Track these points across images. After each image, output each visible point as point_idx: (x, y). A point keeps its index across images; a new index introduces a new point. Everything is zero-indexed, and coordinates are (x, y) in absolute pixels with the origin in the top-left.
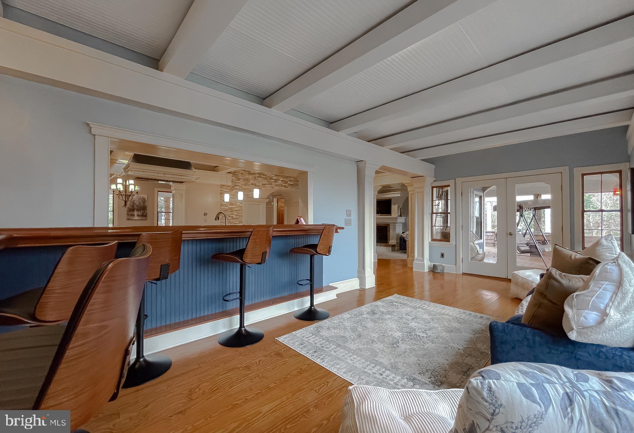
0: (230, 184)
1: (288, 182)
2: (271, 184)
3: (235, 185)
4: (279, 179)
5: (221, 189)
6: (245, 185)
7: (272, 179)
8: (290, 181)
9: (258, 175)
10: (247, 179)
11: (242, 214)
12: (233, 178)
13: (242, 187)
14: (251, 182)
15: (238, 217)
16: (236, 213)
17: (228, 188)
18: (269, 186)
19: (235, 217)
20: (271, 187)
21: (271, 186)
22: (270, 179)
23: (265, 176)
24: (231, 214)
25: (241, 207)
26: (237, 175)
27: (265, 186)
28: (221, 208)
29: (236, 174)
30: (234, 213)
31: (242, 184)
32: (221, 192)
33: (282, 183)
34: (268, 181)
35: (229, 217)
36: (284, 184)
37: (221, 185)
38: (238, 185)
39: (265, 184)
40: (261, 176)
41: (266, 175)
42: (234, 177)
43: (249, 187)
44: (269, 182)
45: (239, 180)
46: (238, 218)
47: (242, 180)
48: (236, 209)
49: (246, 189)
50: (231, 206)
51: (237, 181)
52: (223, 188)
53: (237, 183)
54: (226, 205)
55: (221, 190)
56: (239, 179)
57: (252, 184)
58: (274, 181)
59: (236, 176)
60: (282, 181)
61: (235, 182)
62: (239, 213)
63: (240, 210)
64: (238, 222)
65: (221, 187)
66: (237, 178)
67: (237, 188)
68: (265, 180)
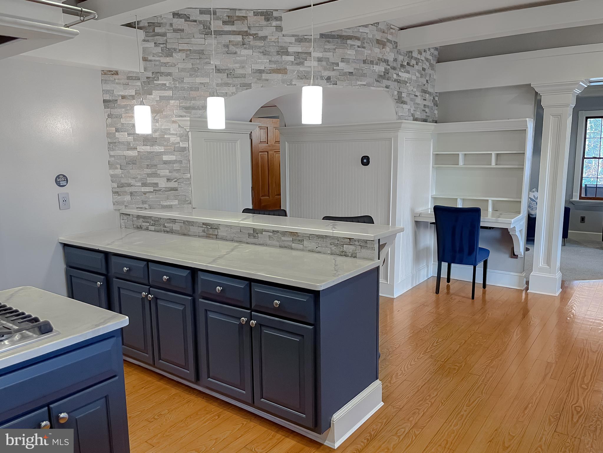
0: (138, 67)
1: (338, 65)
2: (282, 71)
3: (157, 74)
4: (310, 53)
5: (108, 87)
6: (194, 71)
7: (287, 53)
8: (343, 60)
9: (239, 38)
10: (202, 52)
11: (189, 175)
12: (147, 44)
13: (181, 80)
14: (215, 62)
15: (175, 185)
16: (166, 172)
17: (131, 82)
18: (279, 76)
19: (163, 184)
20: (283, 81)
21: (286, 77)
22: (278, 53)
23: (261, 43)
24: (149, 175)
25: (184, 149)
27: (264, 76)
28: (112, 153)
29: (157, 30)
30: (158, 172)
31: (183, 70)
32: (107, 97)
33: (320, 68)
34: (273, 60)
35: (144, 185)
36: (325, 69)
38: (169, 74)
39: (261, 72)
40: (247, 39)
41: (264, 38)
42: (152, 45)
43: (206, 80)
44: (276, 62)
45: (171, 56)
46: (175, 189)
47: (183, 55)
48: (165, 158)
49: (197, 89)
50: (148, 148)
51: (164, 60)
52: (113, 82)
53: (165, 64)
54: (129, 143)
55: (105, 92)
56: (169, 53)
57: (218, 70)
58: (291, 58)
59: (160, 39)
60: (320, 60)
61: (157, 63)
62: (178, 171)
63: (180, 162)
64: (176, 202)
65: (106, 80)
66: (162, 46)
67: (165, 82)
68: (261, 56)
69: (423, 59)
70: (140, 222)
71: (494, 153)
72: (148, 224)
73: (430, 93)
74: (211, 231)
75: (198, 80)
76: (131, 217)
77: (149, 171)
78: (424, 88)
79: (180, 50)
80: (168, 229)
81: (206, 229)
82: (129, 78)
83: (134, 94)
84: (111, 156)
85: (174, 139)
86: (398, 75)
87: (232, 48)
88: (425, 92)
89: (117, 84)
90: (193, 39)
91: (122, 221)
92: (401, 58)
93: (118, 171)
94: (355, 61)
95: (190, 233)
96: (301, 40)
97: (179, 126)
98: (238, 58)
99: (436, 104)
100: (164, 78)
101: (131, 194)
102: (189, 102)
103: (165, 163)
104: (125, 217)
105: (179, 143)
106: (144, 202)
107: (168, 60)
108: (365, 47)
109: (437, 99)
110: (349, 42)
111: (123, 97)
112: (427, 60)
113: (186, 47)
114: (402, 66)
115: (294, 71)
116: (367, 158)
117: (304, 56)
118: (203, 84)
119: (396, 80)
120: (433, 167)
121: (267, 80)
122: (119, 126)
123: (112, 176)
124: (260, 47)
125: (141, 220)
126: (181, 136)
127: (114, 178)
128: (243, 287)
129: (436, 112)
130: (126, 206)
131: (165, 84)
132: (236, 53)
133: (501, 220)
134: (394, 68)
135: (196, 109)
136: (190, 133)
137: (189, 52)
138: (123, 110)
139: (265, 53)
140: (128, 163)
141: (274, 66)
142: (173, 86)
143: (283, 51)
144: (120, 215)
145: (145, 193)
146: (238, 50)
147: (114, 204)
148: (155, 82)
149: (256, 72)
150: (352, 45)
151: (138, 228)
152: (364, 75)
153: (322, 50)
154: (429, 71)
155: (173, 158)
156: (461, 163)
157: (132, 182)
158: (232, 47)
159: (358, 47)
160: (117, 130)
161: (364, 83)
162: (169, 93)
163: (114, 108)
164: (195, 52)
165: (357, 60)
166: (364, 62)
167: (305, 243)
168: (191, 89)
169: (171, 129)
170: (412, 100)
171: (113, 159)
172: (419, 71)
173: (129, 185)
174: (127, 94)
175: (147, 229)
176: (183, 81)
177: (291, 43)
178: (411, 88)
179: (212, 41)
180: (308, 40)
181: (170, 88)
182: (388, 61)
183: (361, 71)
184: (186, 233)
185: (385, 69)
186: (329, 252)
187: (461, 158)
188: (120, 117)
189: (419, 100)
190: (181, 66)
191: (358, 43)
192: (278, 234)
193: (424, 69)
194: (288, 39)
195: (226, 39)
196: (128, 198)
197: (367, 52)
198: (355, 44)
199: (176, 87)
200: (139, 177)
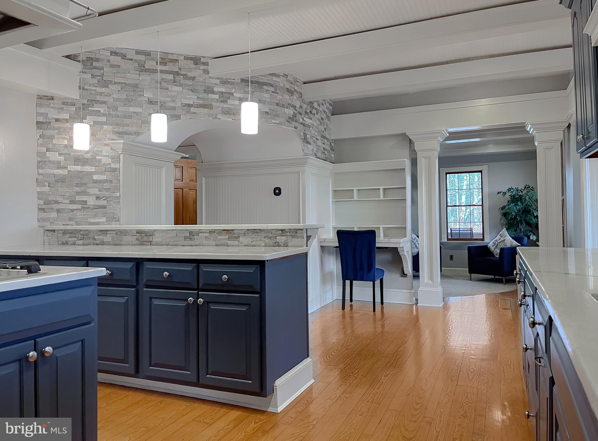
0: (74, 94)
2: (208, 106)
3: (92, 102)
4: (232, 94)
5: (42, 110)
6: (128, 102)
7: (213, 92)
8: (260, 101)
9: (171, 77)
10: (136, 86)
11: (118, 194)
12: (84, 76)
13: (116, 108)
14: (148, 95)
15: (104, 203)
16: (96, 191)
17: (65, 107)
18: (206, 111)
19: (91, 201)
20: (209, 115)
21: (211, 112)
22: (205, 92)
23: (190, 83)
24: (78, 193)
25: (114, 170)
26: (102, 68)
27: (192, 110)
28: (41, 171)
29: (95, 64)
30: (88, 190)
31: (118, 100)
32: (41, 119)
34: (200, 96)
35: (72, 202)
37: (40, 97)
38: (104, 103)
39: (189, 106)
40: (177, 78)
41: (193, 78)
42: (90, 76)
43: (139, 110)
44: (203, 99)
45: (107, 87)
46: (104, 207)
47: (119, 87)
48: (95, 177)
49: (130, 117)
50: (78, 168)
51: (99, 90)
52: (48, 106)
53: (101, 94)
54: (59, 162)
55: (38, 114)
56: (106, 84)
57: (151, 102)
58: (217, 97)
59: (97, 72)
60: (241, 99)
61: (93, 92)
62: (107, 190)
63: (111, 181)
64: (104, 220)
65: (41, 104)
66: (98, 78)
67: (99, 109)
68: (190, 92)
69: (322, 110)
70: (67, 238)
71: (381, 188)
72: (76, 239)
73: (327, 139)
74: (145, 239)
75: (132, 109)
76: (56, 233)
77: (78, 189)
78: (323, 134)
79: (115, 83)
80: (98, 242)
81: (140, 237)
82: (64, 103)
83: (68, 117)
84: (39, 174)
85: (104, 160)
86: (303, 119)
87: (164, 85)
88: (324, 137)
89: (52, 108)
90: (128, 75)
91: (46, 238)
92: (305, 106)
93: (46, 189)
94: (270, 103)
95: (123, 243)
96: (224, 82)
97: (112, 149)
98: (169, 93)
99: (332, 149)
100: (98, 105)
101: (58, 211)
102: (122, 128)
103: (96, 182)
104: (50, 234)
105: (110, 164)
106: (70, 219)
107: (104, 90)
108: (277, 93)
109: (333, 144)
110: (265, 87)
111: (57, 120)
112: (324, 111)
113: (121, 80)
114: (306, 112)
115: (219, 107)
116: (279, 189)
117: (227, 95)
118: (136, 112)
119: (302, 124)
120: (332, 201)
121: (195, 113)
122: (50, 146)
123: (39, 193)
124: (189, 86)
125: (68, 235)
126: (113, 158)
127: (40, 195)
128: (191, 269)
129: (333, 155)
130: (51, 223)
131: (100, 111)
132: (167, 89)
133: (392, 240)
134: (300, 114)
135: (129, 134)
136: (121, 156)
137: (124, 85)
138: (56, 131)
139: (193, 91)
140: (56, 181)
141: (201, 102)
142: (107, 113)
143: (209, 90)
144: (44, 232)
145: (72, 210)
146: (169, 87)
147: (39, 221)
148: (90, 108)
149: (185, 106)
150: (267, 90)
151: (63, 244)
152: (277, 115)
153: (243, 92)
154: (326, 121)
155: (104, 177)
156: (356, 198)
157: (60, 199)
158: (164, 83)
159: (272, 92)
160: (48, 150)
161: (278, 122)
162: (104, 119)
163: (47, 129)
164: (130, 85)
165: (272, 102)
166: (277, 105)
167: (241, 239)
168: (125, 117)
169: (104, 151)
170: (314, 142)
171: (41, 177)
172: (318, 119)
173: (57, 202)
174: (61, 117)
175: (74, 244)
176: (117, 110)
177: (216, 84)
178: (313, 132)
179: (146, 78)
180: (230, 83)
181: (104, 115)
182: (295, 107)
183: (275, 112)
184: (118, 244)
185: (294, 113)
186: (263, 245)
187: (355, 192)
188: (52, 138)
189: (319, 143)
190: (115, 96)
191: (272, 89)
192: (215, 233)
193: (322, 119)
194: (214, 81)
195: (159, 76)
196: (54, 215)
197: (279, 97)
198: (269, 90)
199: (110, 114)
200: (68, 194)
